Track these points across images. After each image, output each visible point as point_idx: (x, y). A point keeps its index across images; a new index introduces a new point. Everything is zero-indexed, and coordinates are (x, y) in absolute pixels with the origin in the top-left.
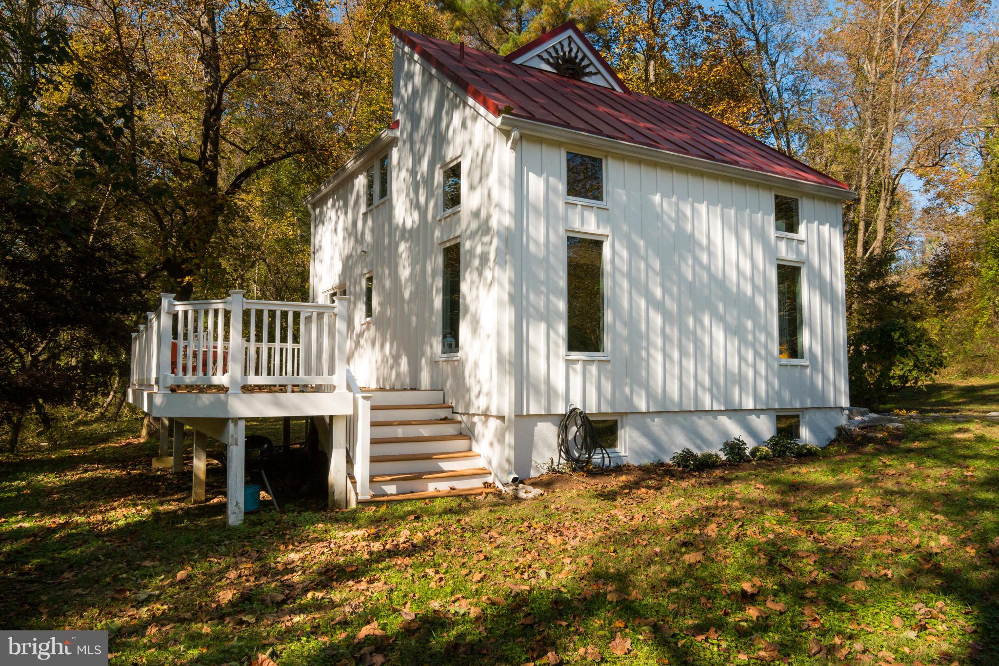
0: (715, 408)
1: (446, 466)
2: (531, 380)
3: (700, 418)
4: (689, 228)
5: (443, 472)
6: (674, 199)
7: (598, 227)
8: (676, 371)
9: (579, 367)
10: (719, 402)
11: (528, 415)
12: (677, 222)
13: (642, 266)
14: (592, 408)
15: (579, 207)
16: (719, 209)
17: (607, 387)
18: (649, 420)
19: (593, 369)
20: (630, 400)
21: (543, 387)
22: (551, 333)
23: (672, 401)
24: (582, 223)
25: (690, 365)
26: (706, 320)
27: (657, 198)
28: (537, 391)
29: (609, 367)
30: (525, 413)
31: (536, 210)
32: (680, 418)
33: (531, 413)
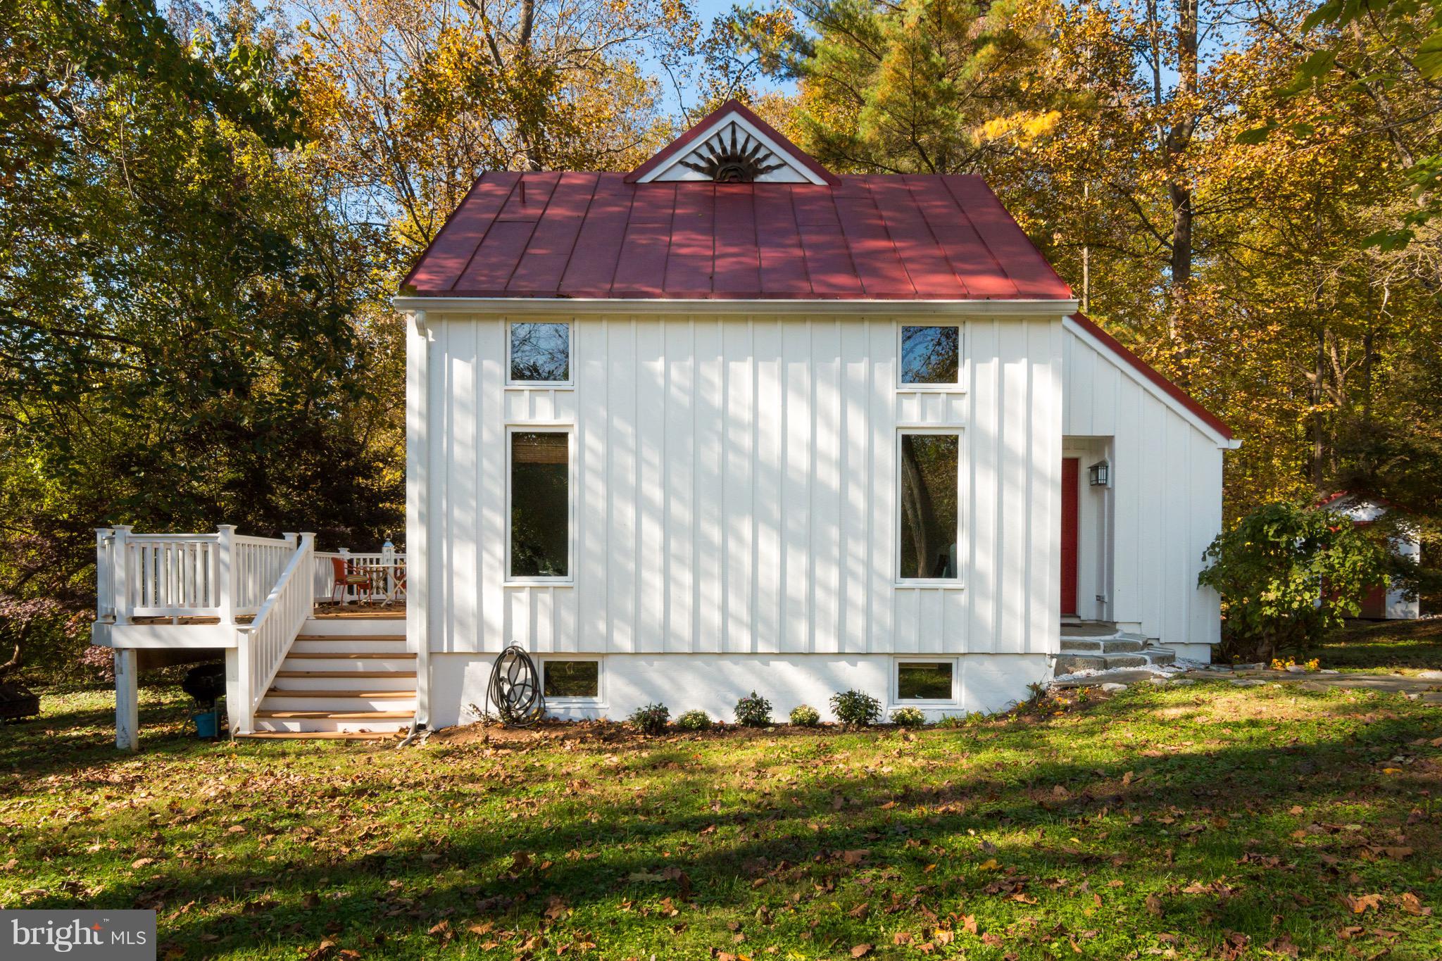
0: (760, 650)
1: (377, 705)
2: (456, 611)
3: (736, 663)
4: (717, 399)
5: (376, 711)
6: (690, 362)
7: (557, 415)
8: (688, 599)
9: (525, 596)
10: (767, 641)
11: (451, 653)
12: (694, 393)
13: (630, 461)
14: (545, 644)
15: (527, 393)
16: (776, 366)
17: (569, 619)
18: (643, 663)
19: (546, 598)
20: (609, 638)
21: (472, 622)
22: (485, 556)
23: (679, 638)
24: (532, 412)
25: (712, 590)
26: (746, 529)
27: (659, 365)
28: (463, 624)
29: (572, 595)
30: (445, 650)
31: (464, 406)
32: (698, 663)
33: (456, 650)
